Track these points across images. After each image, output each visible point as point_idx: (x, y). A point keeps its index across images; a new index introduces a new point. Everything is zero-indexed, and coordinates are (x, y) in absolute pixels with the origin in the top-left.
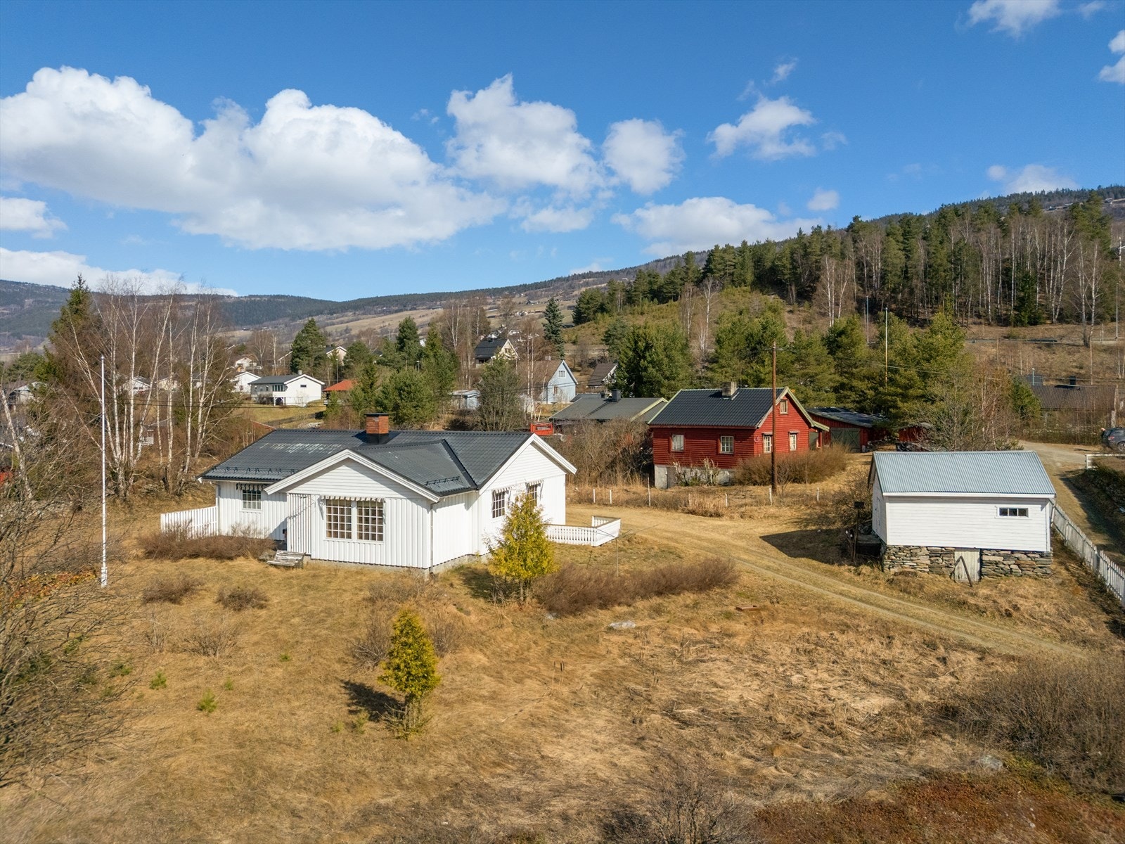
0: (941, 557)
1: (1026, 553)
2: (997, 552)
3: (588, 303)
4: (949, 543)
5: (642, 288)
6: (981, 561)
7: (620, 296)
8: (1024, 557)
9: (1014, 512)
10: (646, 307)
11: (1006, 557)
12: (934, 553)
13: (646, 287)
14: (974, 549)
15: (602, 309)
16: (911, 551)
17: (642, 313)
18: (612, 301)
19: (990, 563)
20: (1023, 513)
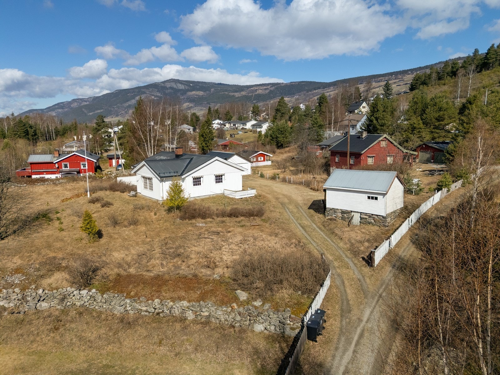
0: (346, 215)
1: (377, 216)
2: (366, 214)
3: (417, 80)
4: (349, 209)
5: (447, 71)
6: (360, 217)
7: (434, 75)
8: (376, 217)
9: (372, 198)
10: (447, 81)
11: (370, 217)
12: (343, 212)
14: (358, 212)
15: (424, 83)
16: (334, 210)
17: (444, 84)
18: (430, 78)
19: (364, 218)
20: (376, 198)
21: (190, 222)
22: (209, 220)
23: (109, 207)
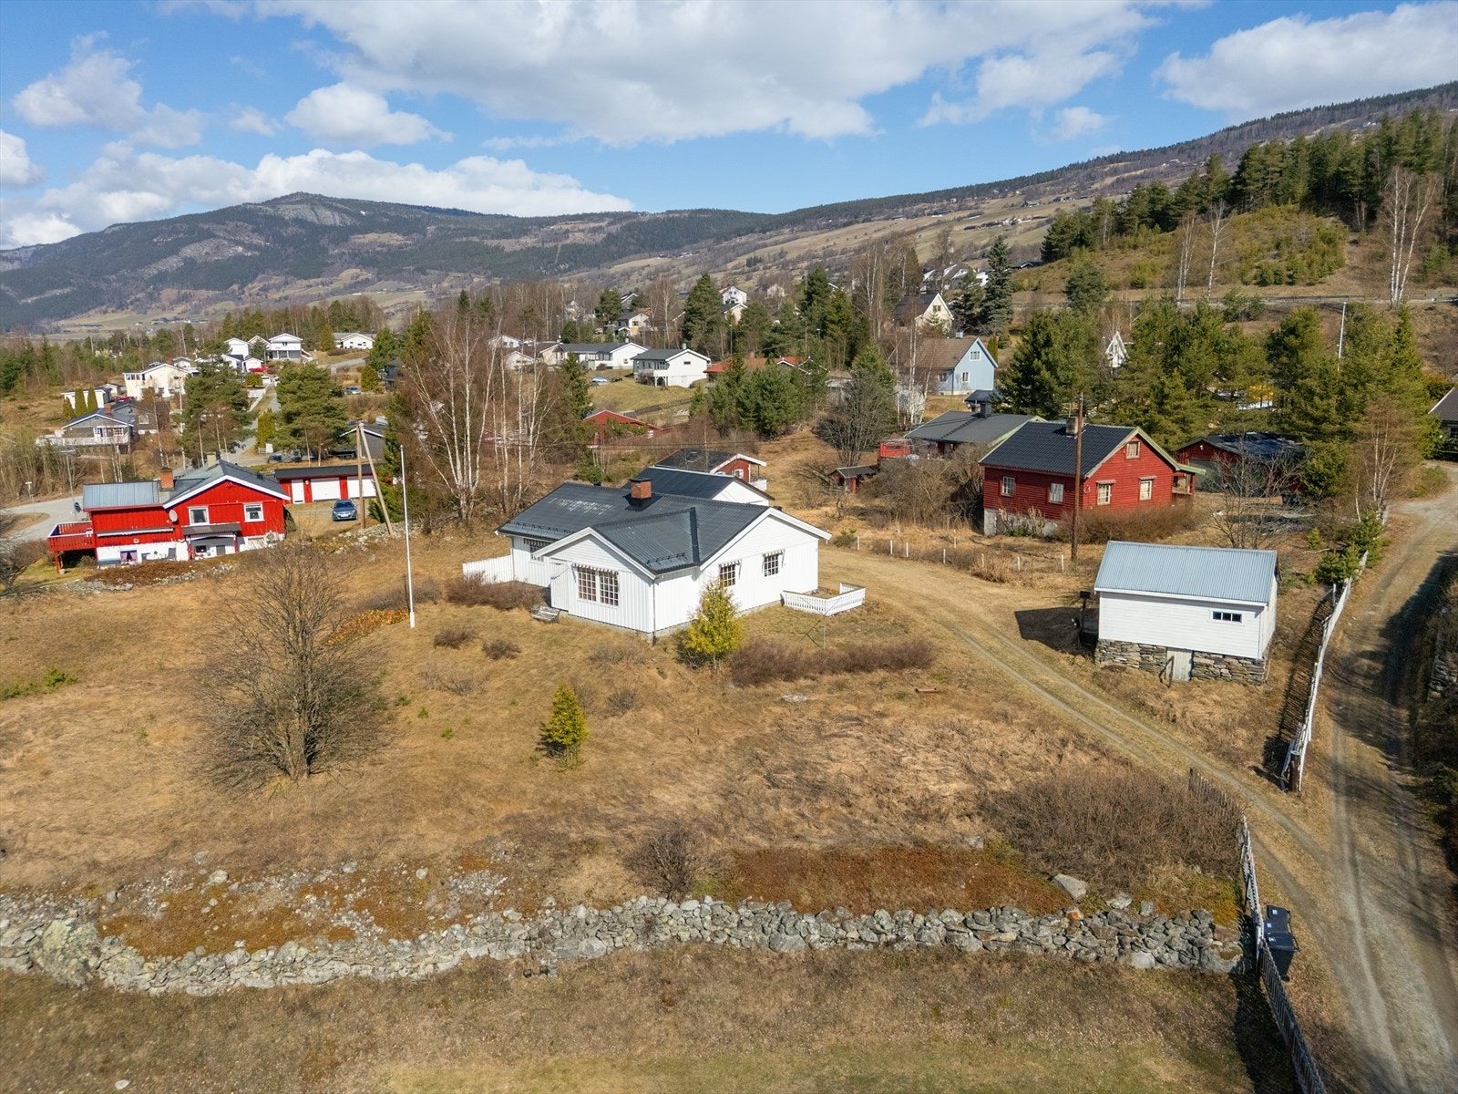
0: (1153, 657)
1: (1238, 658)
2: (1208, 655)
3: (1063, 232)
4: (1161, 642)
5: (1139, 210)
6: (1192, 662)
7: (1107, 221)
8: (1235, 661)
9: (1227, 617)
10: (1141, 238)
11: (1217, 661)
12: (1144, 650)
13: (1144, 207)
14: (1186, 651)
15: (1081, 241)
16: (1122, 647)
17: (1135, 247)
18: (1095, 229)
19: (1201, 665)
20: (1237, 618)
21: (761, 690)
22: (802, 682)
23: (513, 657)
